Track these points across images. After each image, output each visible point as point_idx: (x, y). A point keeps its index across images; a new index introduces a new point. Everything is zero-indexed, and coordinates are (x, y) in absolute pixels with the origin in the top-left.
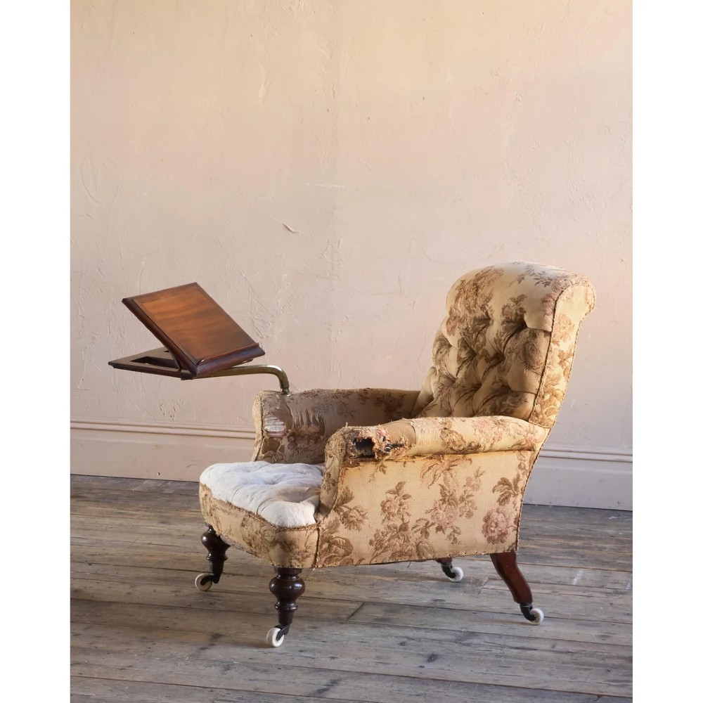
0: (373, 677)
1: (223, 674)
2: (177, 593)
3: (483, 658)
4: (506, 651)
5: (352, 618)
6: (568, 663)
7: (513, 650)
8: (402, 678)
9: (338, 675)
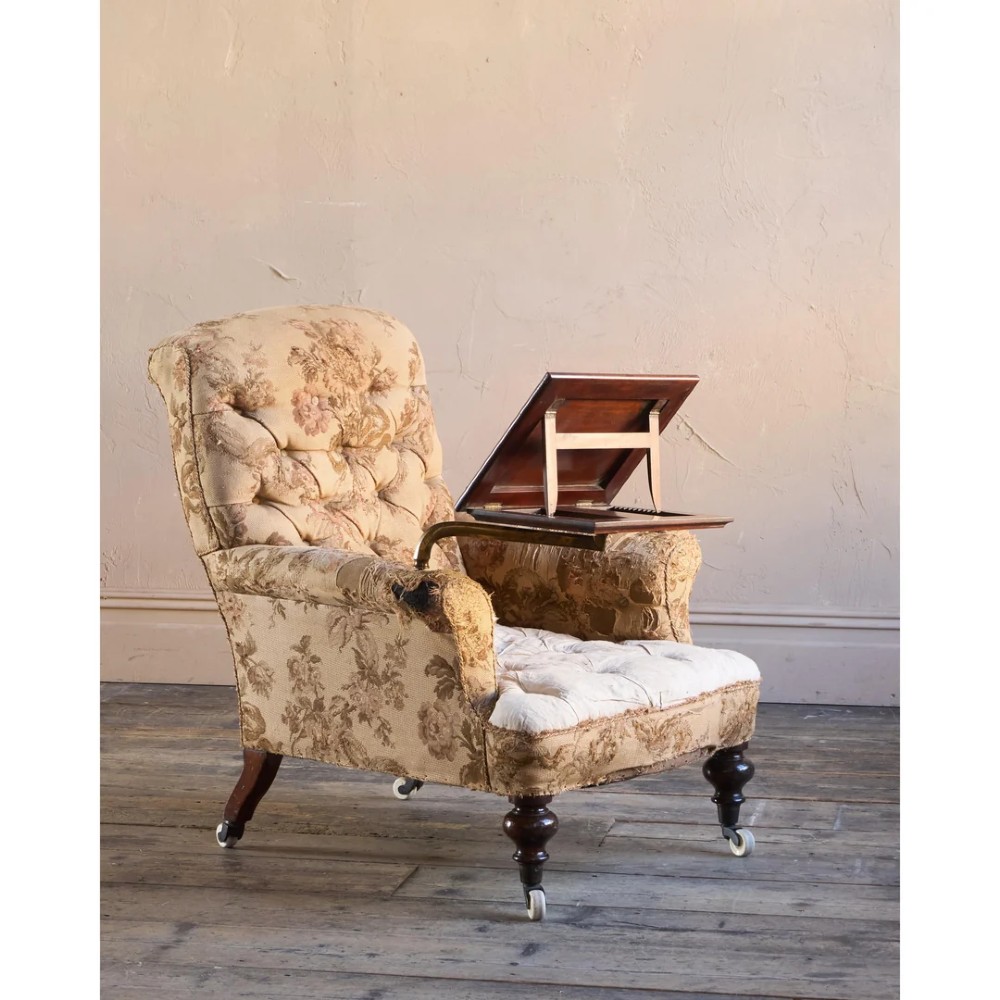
0: (437, 983)
1: (198, 986)
2: (121, 861)
3: (610, 946)
4: (647, 934)
5: (400, 891)
6: (746, 949)
7: (657, 933)
8: (485, 984)
9: (382, 982)
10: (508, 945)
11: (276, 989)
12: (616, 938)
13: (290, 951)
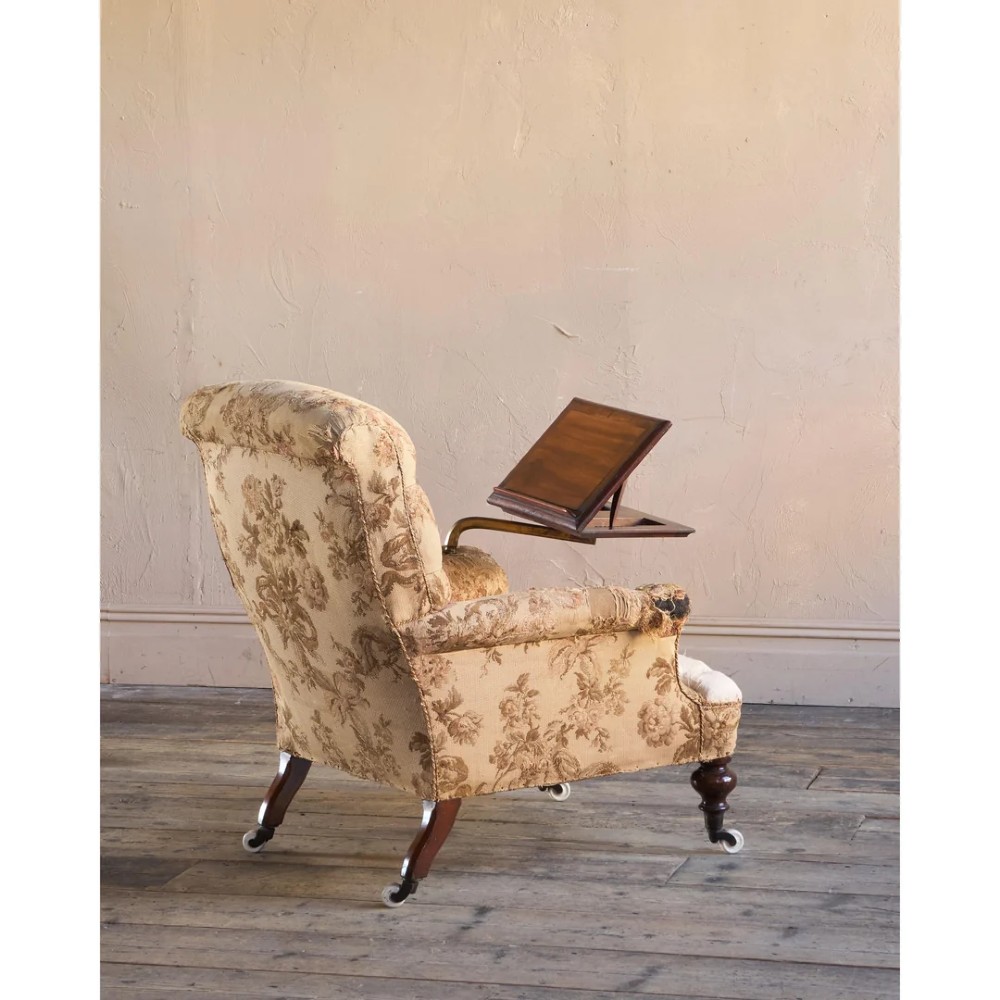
10: (770, 928)
11: (563, 966)
12: (868, 922)
13: (576, 932)
